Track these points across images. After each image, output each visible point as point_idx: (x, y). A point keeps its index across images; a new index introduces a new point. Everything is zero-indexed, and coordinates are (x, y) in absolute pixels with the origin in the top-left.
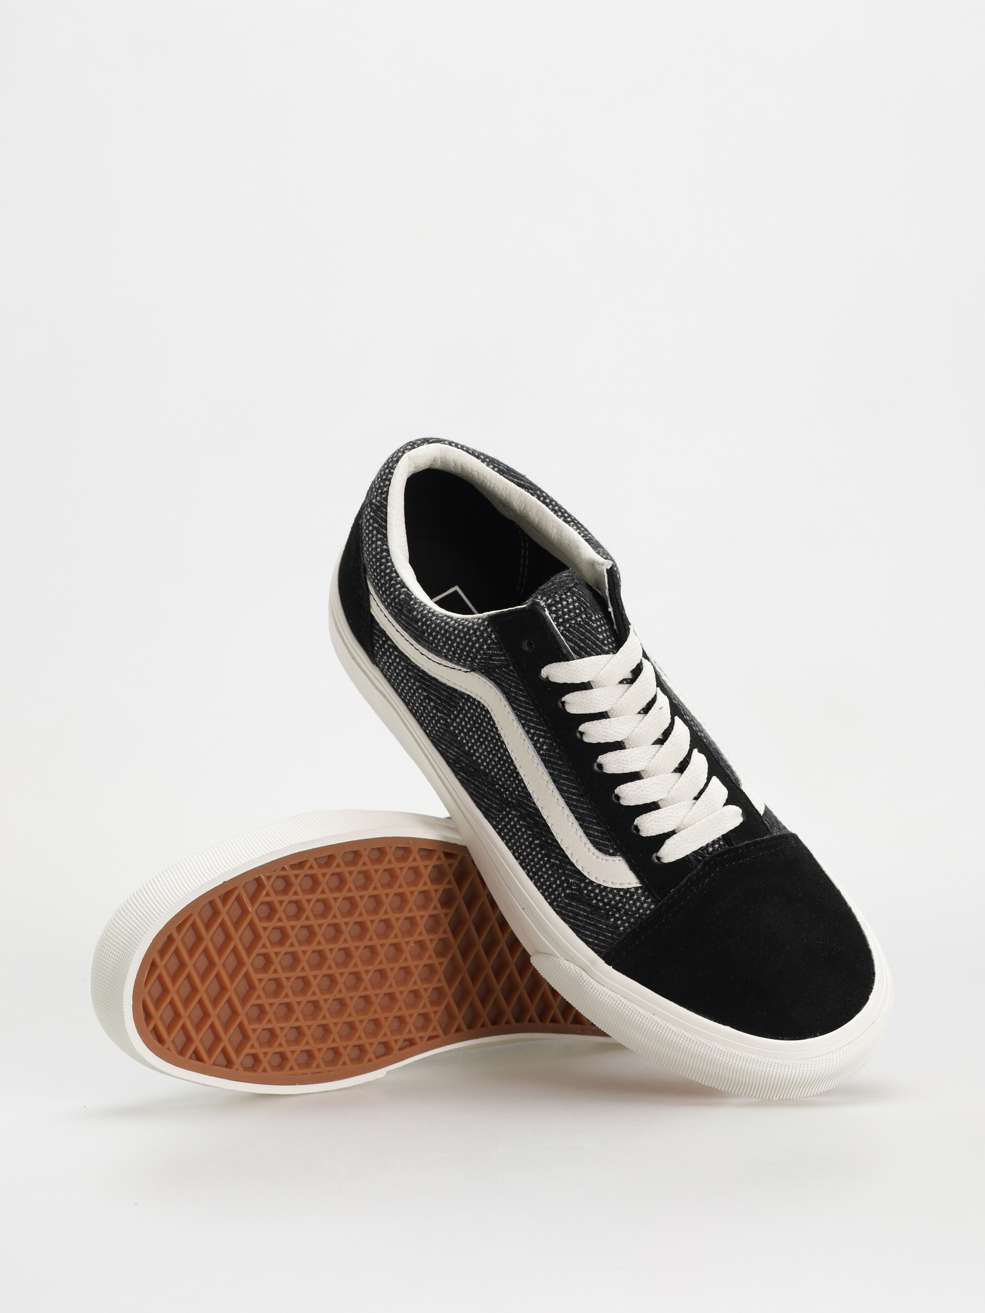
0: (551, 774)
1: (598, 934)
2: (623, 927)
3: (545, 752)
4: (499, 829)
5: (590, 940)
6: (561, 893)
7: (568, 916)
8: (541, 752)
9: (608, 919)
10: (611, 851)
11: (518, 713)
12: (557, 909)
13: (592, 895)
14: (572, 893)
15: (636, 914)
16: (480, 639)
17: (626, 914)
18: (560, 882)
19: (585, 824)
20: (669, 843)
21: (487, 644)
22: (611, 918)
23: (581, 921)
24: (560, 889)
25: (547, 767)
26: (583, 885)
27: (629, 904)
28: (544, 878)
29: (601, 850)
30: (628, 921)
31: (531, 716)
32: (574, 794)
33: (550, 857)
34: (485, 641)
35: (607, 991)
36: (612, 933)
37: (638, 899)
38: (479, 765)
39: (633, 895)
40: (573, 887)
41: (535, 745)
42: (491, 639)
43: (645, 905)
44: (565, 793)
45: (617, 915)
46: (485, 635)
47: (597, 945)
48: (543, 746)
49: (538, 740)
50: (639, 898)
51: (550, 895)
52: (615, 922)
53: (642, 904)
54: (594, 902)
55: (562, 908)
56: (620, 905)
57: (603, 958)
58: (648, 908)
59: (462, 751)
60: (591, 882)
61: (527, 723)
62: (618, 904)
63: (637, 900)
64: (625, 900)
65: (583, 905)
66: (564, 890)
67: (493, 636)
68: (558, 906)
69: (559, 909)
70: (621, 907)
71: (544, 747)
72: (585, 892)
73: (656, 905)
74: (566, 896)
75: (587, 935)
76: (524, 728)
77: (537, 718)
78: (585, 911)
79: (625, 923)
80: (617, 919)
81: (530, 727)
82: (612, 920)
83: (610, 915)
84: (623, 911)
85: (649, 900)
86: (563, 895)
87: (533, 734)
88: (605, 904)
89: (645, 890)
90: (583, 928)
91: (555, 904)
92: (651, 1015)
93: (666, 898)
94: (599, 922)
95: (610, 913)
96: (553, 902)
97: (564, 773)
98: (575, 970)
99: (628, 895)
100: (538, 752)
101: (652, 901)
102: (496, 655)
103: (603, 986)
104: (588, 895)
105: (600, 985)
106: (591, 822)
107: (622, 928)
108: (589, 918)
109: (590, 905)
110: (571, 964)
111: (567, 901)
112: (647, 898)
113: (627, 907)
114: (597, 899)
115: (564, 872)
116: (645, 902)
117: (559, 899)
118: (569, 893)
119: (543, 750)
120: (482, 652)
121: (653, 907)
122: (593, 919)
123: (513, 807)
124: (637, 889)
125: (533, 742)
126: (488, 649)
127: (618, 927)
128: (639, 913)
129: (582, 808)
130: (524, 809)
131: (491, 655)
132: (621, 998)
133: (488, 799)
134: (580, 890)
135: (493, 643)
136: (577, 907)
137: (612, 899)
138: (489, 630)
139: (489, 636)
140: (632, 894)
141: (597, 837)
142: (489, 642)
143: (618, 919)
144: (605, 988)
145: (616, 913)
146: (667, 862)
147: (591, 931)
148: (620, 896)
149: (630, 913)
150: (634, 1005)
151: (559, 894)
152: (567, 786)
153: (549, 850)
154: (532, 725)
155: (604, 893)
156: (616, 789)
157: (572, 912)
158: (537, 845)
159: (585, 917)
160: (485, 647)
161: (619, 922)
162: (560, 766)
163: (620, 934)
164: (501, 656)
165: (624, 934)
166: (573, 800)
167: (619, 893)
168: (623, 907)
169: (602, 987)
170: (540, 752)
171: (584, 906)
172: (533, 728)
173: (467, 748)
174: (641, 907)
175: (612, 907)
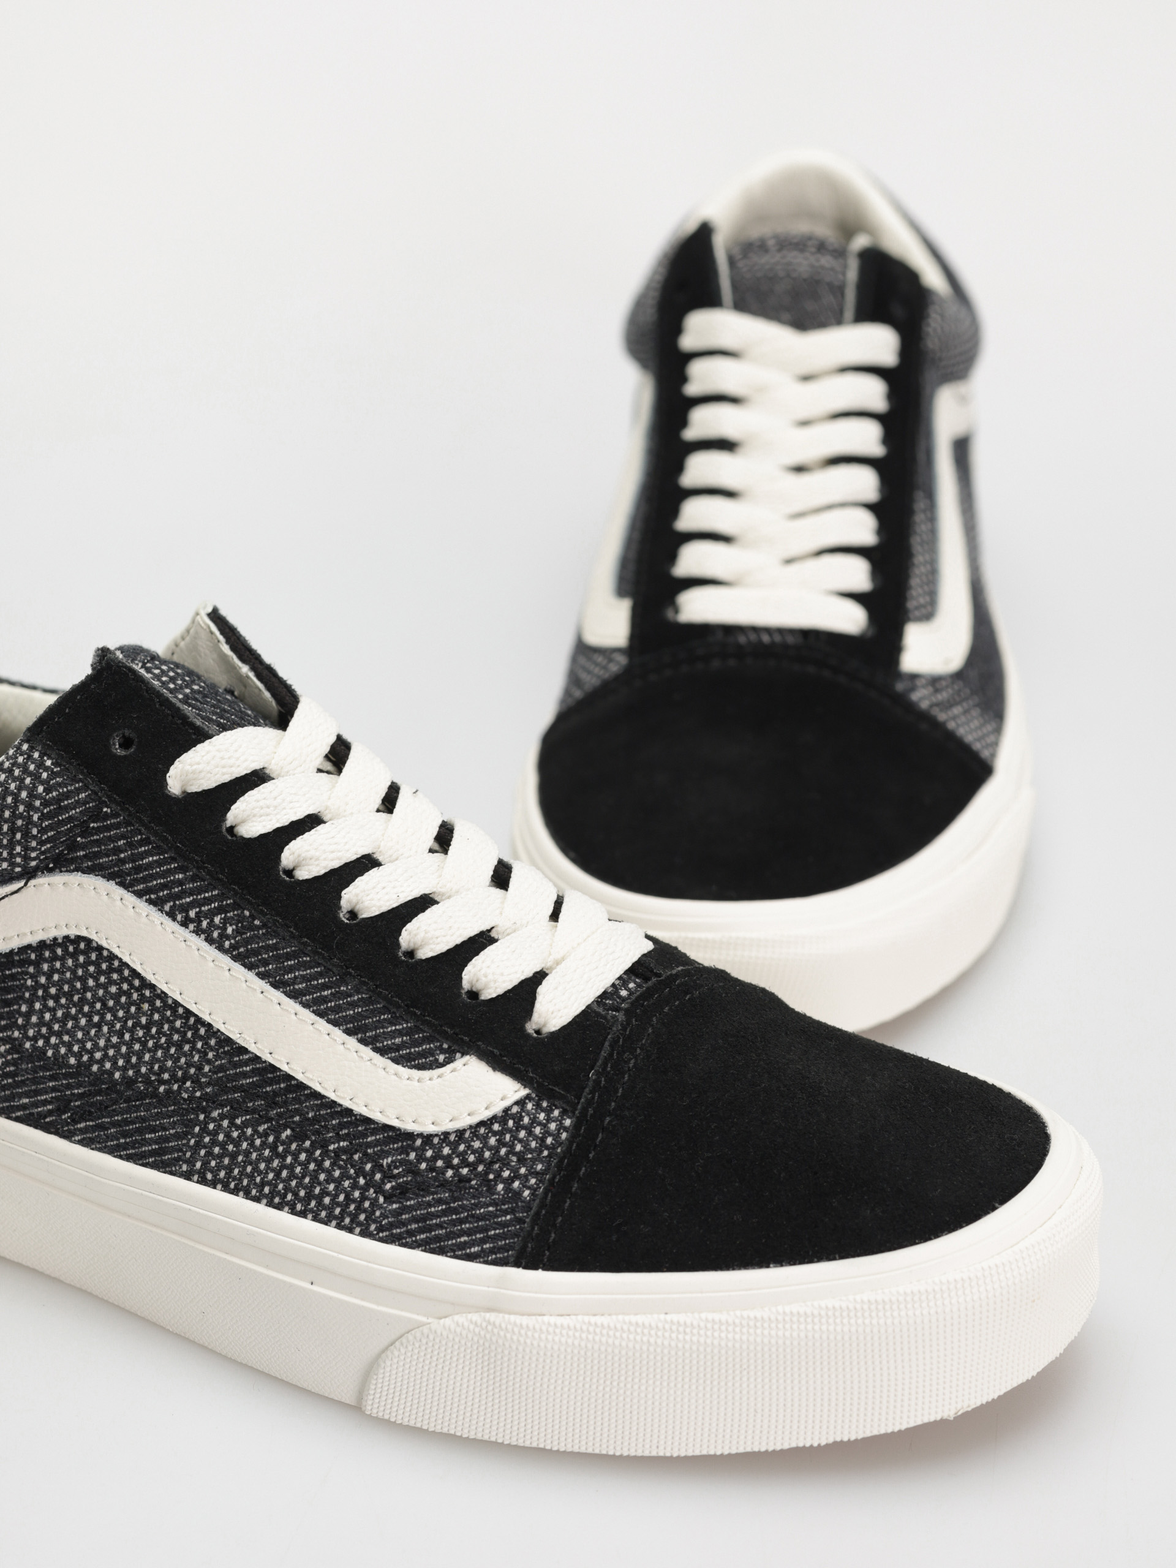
0: (262, 976)
1: (485, 1230)
2: (529, 1188)
3: (234, 938)
4: (199, 1172)
5: (473, 1250)
6: (376, 1199)
7: (411, 1233)
8: (227, 944)
9: (491, 1190)
10: (441, 1058)
11: (153, 896)
12: (381, 1235)
13: (440, 1163)
14: (399, 1185)
15: (541, 1152)
16: (25, 779)
17: (522, 1160)
18: (365, 1178)
19: (368, 1034)
20: (544, 991)
21: (42, 783)
22: (496, 1185)
23: (440, 1226)
24: (372, 1191)
25: (250, 967)
26: (413, 1156)
27: (520, 1141)
28: (328, 1194)
29: (421, 1067)
30: (532, 1173)
31: (180, 883)
32: (325, 987)
33: (324, 1145)
34: (36, 777)
35: (553, 1320)
36: (512, 1211)
37: (534, 1121)
38: (111, 1073)
39: (521, 1118)
40: (396, 1171)
41: (210, 940)
42: (46, 769)
43: (553, 1126)
44: (305, 996)
45: (506, 1174)
46: (32, 767)
47: (492, 1251)
48: (226, 929)
49: (211, 924)
50: (535, 1117)
51: (354, 1217)
52: (508, 1189)
53: (544, 1126)
54: (450, 1173)
55: (391, 1226)
56: (503, 1151)
57: (517, 1264)
58: (561, 1127)
59: (66, 1076)
60: (428, 1139)
61: (177, 902)
62: (498, 1151)
63: (532, 1123)
64: (508, 1137)
65: (430, 1193)
66: (380, 1187)
67: (49, 763)
68: (380, 1229)
69: (384, 1234)
70: (507, 1154)
71: (230, 930)
72: (423, 1166)
73: (574, 1113)
74: (389, 1198)
75: (463, 1246)
76: (174, 919)
77: (193, 879)
78: (440, 1202)
79: (527, 1180)
80: (509, 1181)
81: (185, 909)
82: (500, 1187)
83: (491, 1180)
84: (514, 1159)
85: (556, 1113)
86: (381, 1200)
87: (198, 920)
88: (473, 1166)
89: (540, 1100)
90: (450, 1236)
91: (373, 1227)
92: (662, 1316)
93: (587, 1090)
94: (477, 1206)
95: (491, 1176)
96: (367, 1228)
97: (288, 957)
98: (471, 1321)
99: (511, 1123)
100: (221, 948)
101: (564, 1113)
102: (67, 796)
103: (540, 1315)
104: (432, 1169)
105: (534, 1317)
106: (381, 1024)
107: (527, 1193)
108: (455, 1211)
109: (444, 1184)
110: (456, 1318)
111: (395, 1206)
112: (548, 1112)
113: (518, 1148)
114: (452, 1167)
115: (365, 1154)
116: (549, 1120)
117: (378, 1213)
118: (392, 1187)
119: (228, 938)
120: (37, 803)
121: (568, 1122)
122: (464, 1208)
123: (213, 1101)
124: (521, 1103)
125: (203, 936)
126: (47, 790)
127: (518, 1194)
128: (547, 1148)
129: (353, 1005)
130: (235, 1089)
131: (58, 800)
132: (586, 1319)
133: (153, 1130)
134: (411, 1169)
135: (53, 775)
136: (419, 1206)
137: (482, 1148)
138: (36, 755)
139: (40, 765)
140: (518, 1118)
141: (403, 1045)
142: (45, 775)
143: (511, 1180)
144: (546, 1318)
145: (502, 1170)
146: (557, 1028)
147: (468, 1233)
148: (495, 1134)
149: (530, 1156)
150: (620, 1317)
151: (374, 1203)
152: (304, 979)
153: (317, 1133)
154: (188, 900)
155: (462, 1147)
156: (400, 935)
157: (415, 1220)
158: (290, 1139)
159: (444, 1213)
160: (41, 789)
161: (516, 1184)
162: (275, 947)
163: (528, 1208)
164: (78, 791)
165: (534, 1200)
166: (325, 1000)
167: (491, 1130)
168: (512, 1151)
169: (540, 1318)
170: (223, 946)
171: (433, 1193)
172: (191, 905)
173: (72, 1061)
174: (547, 1133)
175: (489, 1164)
